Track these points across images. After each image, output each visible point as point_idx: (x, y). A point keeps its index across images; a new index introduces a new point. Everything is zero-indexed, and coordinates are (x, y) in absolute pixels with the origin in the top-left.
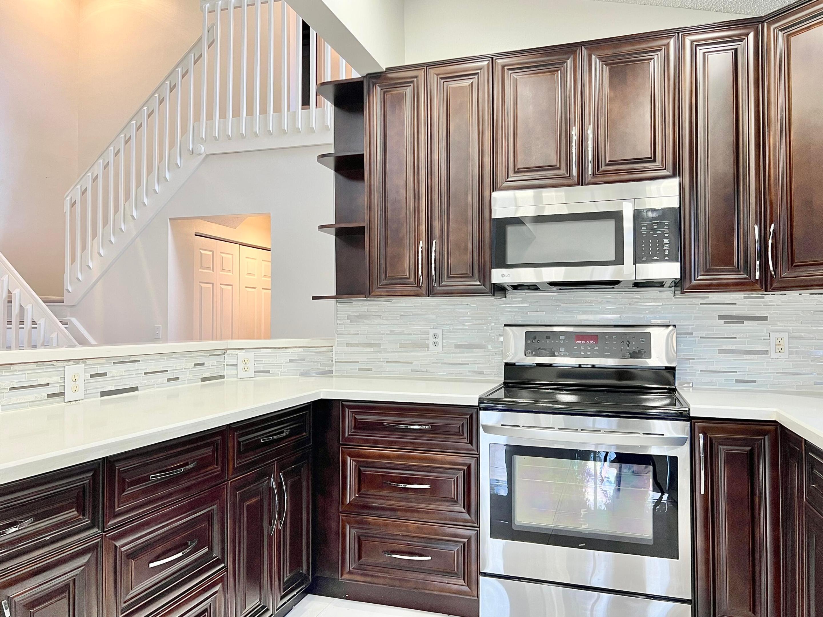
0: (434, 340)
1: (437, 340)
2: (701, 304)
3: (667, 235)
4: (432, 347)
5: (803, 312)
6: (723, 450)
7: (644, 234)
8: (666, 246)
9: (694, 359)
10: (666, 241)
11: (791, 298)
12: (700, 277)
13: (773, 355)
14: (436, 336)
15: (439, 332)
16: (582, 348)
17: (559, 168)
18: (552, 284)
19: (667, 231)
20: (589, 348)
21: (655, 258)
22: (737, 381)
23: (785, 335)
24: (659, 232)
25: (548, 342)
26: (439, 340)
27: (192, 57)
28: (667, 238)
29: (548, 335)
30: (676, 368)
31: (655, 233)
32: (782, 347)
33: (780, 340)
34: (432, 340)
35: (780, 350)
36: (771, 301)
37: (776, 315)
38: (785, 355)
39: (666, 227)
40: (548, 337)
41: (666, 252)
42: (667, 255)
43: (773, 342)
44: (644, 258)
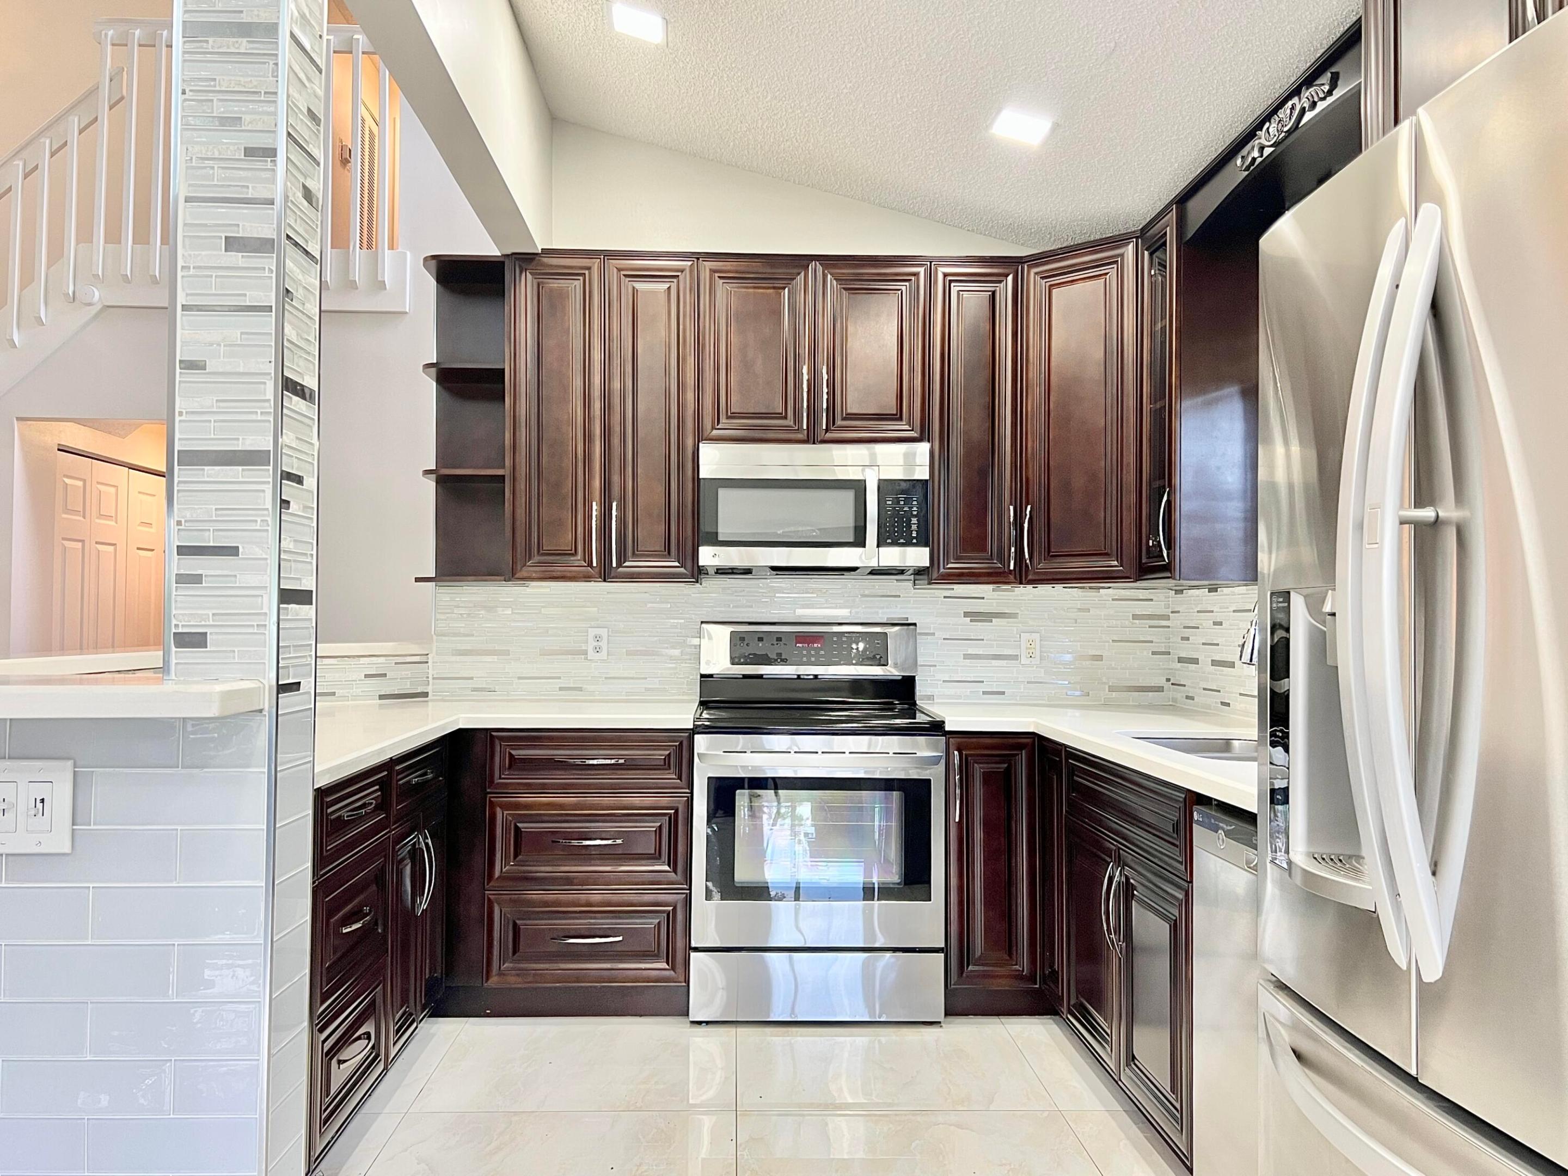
0: (596, 643)
1: (599, 643)
2: (945, 597)
3: (915, 513)
4: (591, 654)
5: (1056, 609)
6: (978, 770)
7: (889, 511)
8: (914, 527)
9: (935, 666)
10: (914, 520)
11: (1043, 592)
12: (950, 566)
13: (1024, 660)
14: (598, 638)
15: (603, 632)
16: (805, 652)
17: (786, 418)
18: (774, 568)
19: (915, 509)
20: (813, 652)
21: (902, 541)
22: (984, 693)
23: (1036, 636)
24: (906, 509)
25: (760, 645)
26: (604, 644)
27: (75, 123)
28: (915, 516)
29: (761, 635)
30: (916, 678)
31: (901, 509)
32: (1033, 650)
33: (1031, 642)
34: (592, 643)
35: (1031, 654)
36: (1022, 595)
37: (1026, 613)
38: (1036, 661)
39: (915, 503)
40: (761, 639)
41: (914, 534)
42: (914, 538)
43: (1024, 645)
44: (889, 541)
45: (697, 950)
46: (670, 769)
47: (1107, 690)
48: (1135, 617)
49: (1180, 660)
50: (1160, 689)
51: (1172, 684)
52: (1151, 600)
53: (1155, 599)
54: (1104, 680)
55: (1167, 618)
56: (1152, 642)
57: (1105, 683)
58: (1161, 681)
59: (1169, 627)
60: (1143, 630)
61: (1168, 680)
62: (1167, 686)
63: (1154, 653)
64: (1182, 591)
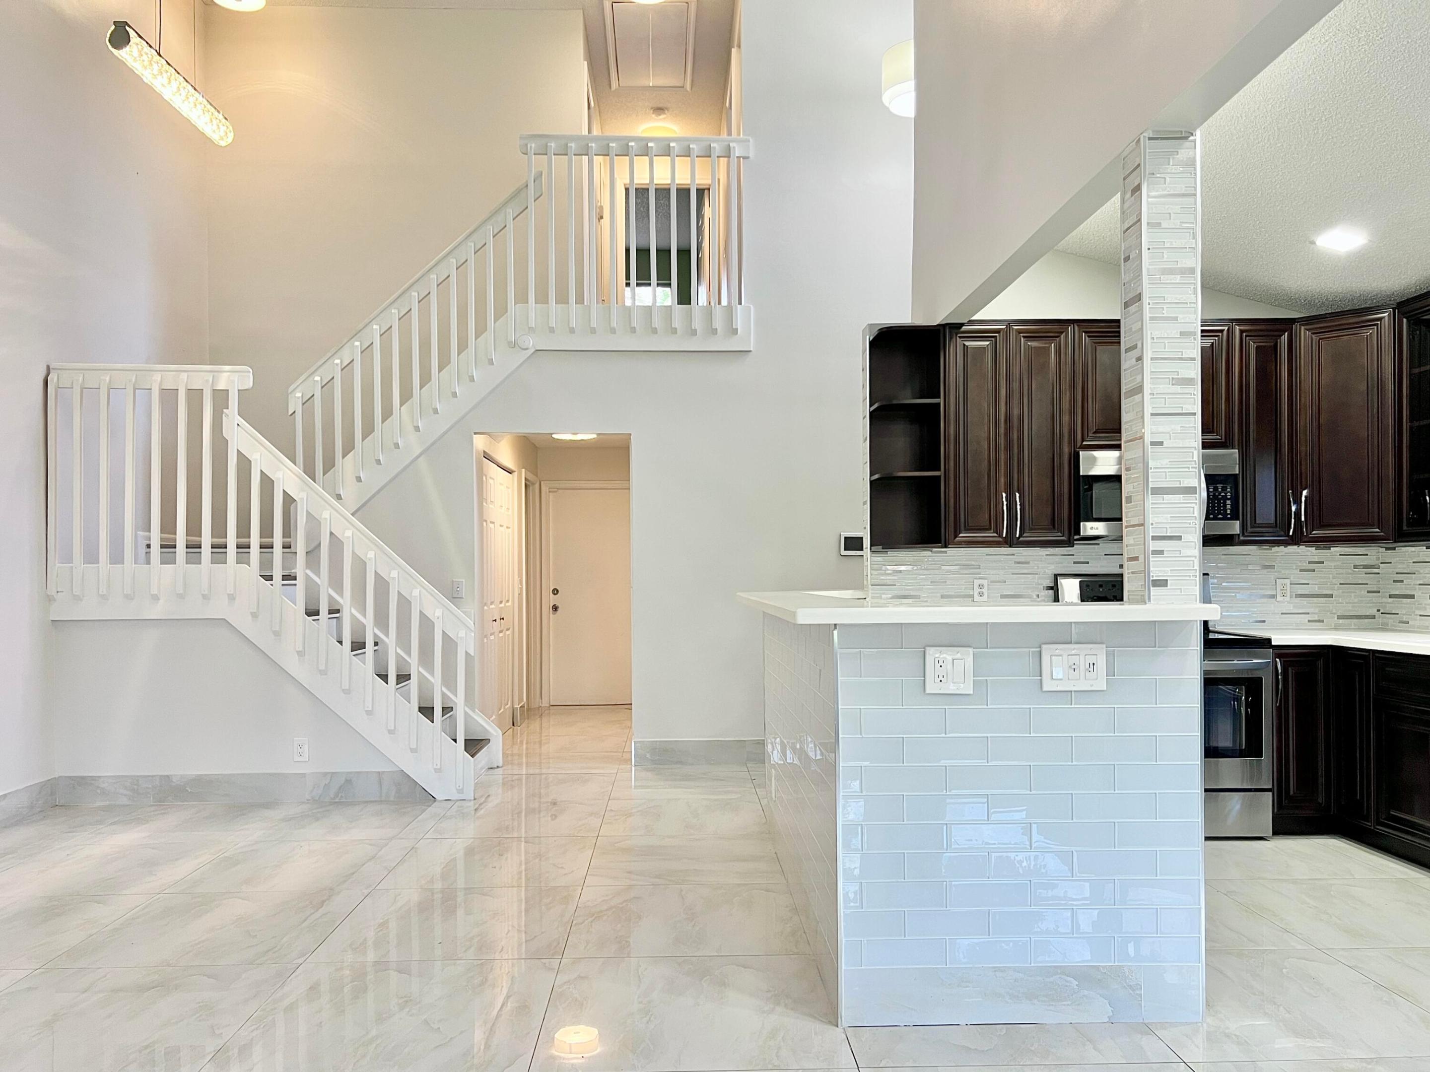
0: (980, 590)
1: (982, 590)
3: (1229, 497)
4: (976, 597)
5: (1300, 562)
7: (1211, 496)
8: (1229, 507)
10: (1228, 502)
11: (1293, 551)
12: (1247, 533)
13: (1279, 598)
14: (981, 586)
15: (985, 582)
19: (1229, 494)
21: (1220, 516)
23: (1288, 582)
24: (1223, 494)
25: (1101, 590)
26: (985, 590)
28: (1229, 499)
29: (1100, 583)
31: (1220, 494)
32: (1286, 592)
33: (1284, 586)
34: (977, 590)
35: (1284, 594)
36: (1277, 552)
37: (1280, 565)
38: (1288, 598)
39: (1228, 490)
40: (1101, 586)
41: (1229, 512)
42: (1229, 514)
43: (1279, 587)
44: (1211, 516)
47: (1336, 618)
48: (1356, 567)
49: (1391, 596)
50: (1374, 617)
51: (1382, 613)
52: (1367, 555)
53: (1369, 554)
54: (1334, 612)
55: (1377, 567)
56: (1367, 584)
57: (1335, 614)
58: (1373, 611)
59: (1379, 573)
60: (1361, 576)
61: (1378, 611)
62: (1378, 614)
63: (1368, 592)
64: (1394, 549)
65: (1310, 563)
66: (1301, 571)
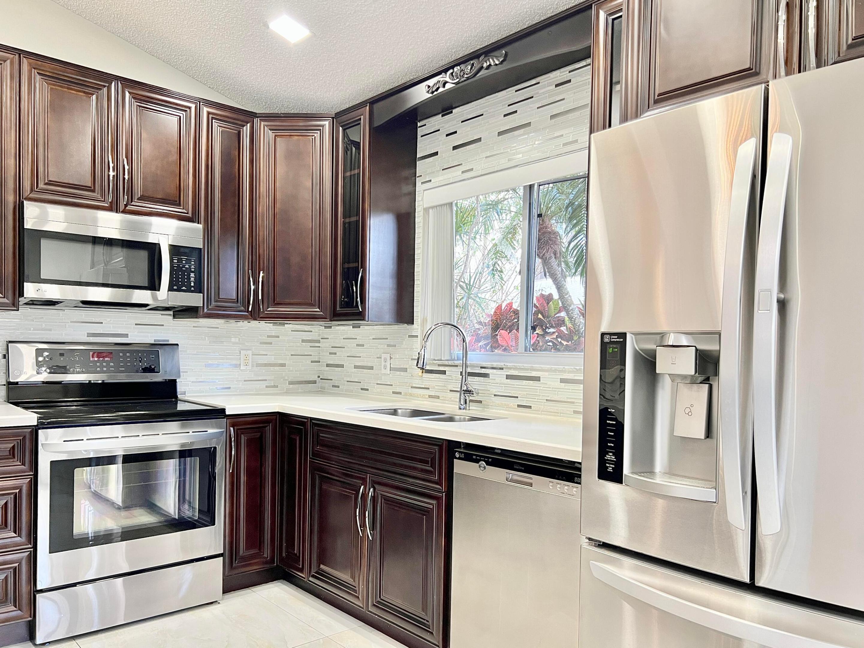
2: (194, 327)
3: (193, 270)
5: (261, 335)
6: (243, 438)
7: (175, 267)
8: (192, 279)
9: (187, 372)
10: (192, 275)
11: (253, 325)
12: (211, 306)
13: (242, 367)
16: (98, 364)
17: (93, 191)
18: (85, 303)
19: (193, 267)
20: (104, 364)
21: (184, 288)
23: (250, 352)
24: (187, 266)
25: (62, 359)
28: (192, 272)
29: (61, 352)
30: (177, 380)
31: (184, 266)
32: (248, 361)
33: (246, 356)
35: (246, 364)
36: (242, 327)
37: (244, 337)
38: (249, 367)
39: (193, 263)
40: (62, 355)
41: (192, 284)
42: (193, 287)
43: (243, 356)
44: (175, 288)
45: (41, 591)
46: (14, 458)
47: (288, 383)
48: (303, 341)
49: (328, 365)
50: (315, 382)
51: (321, 379)
52: (311, 331)
53: (313, 331)
54: (286, 378)
55: (319, 342)
56: (311, 355)
57: (286, 380)
58: (315, 377)
59: (320, 347)
60: (306, 348)
61: (319, 377)
62: (318, 380)
63: (312, 362)
64: (330, 327)
65: (268, 336)
66: (261, 343)
